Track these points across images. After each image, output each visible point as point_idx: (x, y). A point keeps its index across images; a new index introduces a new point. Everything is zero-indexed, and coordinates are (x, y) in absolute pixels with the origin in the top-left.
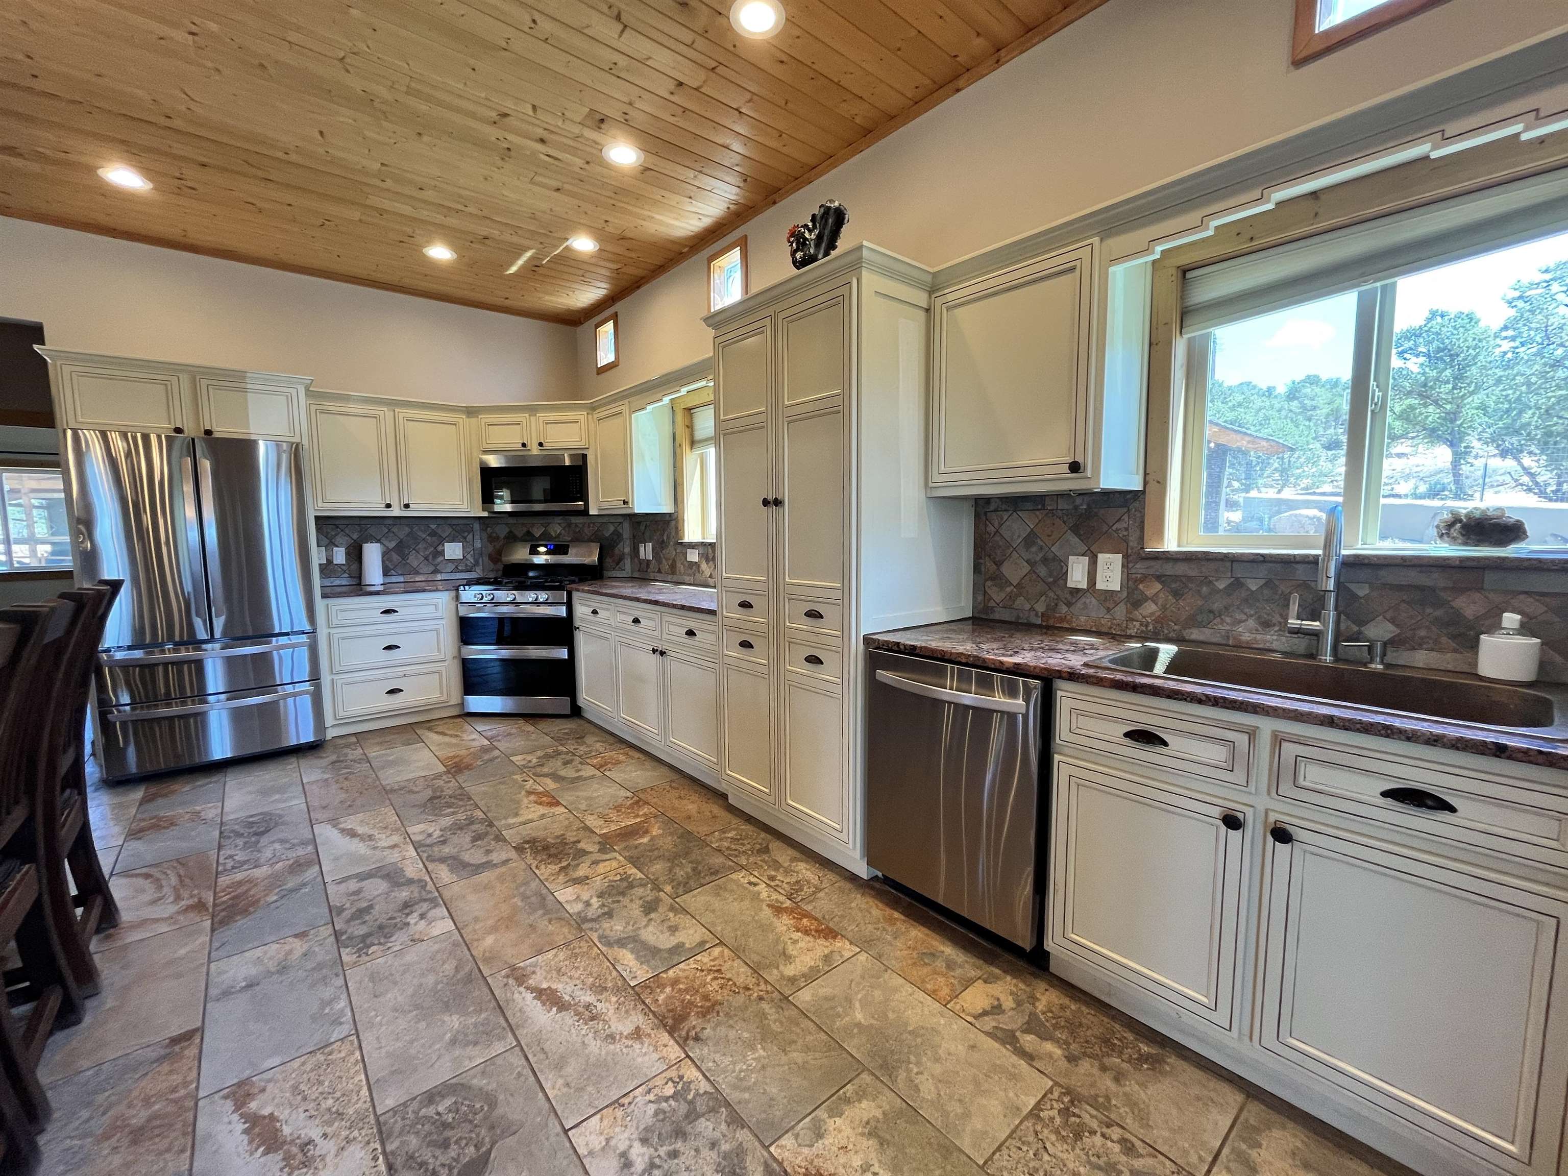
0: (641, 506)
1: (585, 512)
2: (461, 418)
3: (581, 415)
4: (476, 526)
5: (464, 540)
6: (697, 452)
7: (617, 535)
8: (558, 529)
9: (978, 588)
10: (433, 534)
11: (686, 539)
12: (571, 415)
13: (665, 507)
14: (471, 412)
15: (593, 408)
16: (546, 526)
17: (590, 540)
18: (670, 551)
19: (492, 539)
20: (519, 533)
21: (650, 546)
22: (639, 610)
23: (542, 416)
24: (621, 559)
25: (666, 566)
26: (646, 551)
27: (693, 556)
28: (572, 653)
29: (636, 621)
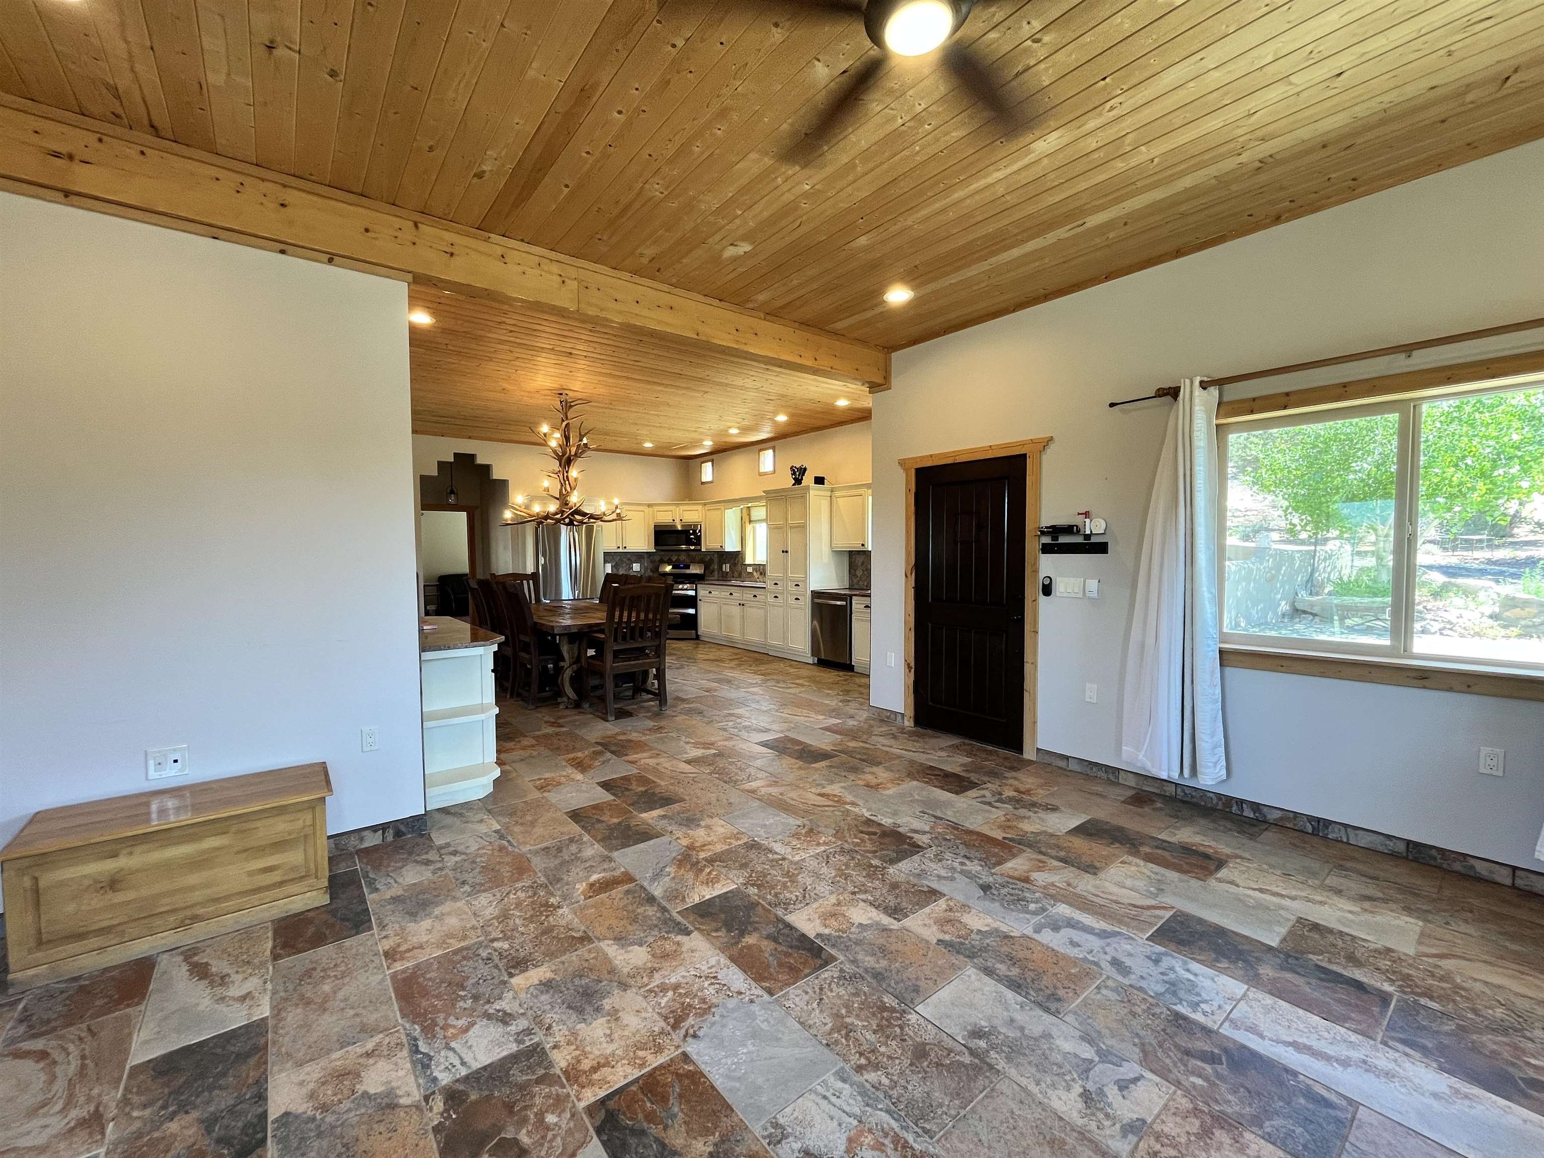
0: (728, 548)
1: (700, 550)
2: (646, 509)
3: (700, 508)
4: (646, 556)
5: (640, 563)
6: (752, 525)
7: (711, 560)
8: (684, 557)
9: (850, 578)
10: (629, 559)
11: (747, 563)
12: (695, 507)
13: (738, 549)
14: (649, 505)
15: (705, 504)
16: (678, 556)
17: (699, 563)
18: (739, 568)
19: (652, 562)
20: (666, 559)
21: (728, 565)
22: (732, 590)
23: (682, 508)
24: (713, 571)
25: (736, 574)
26: (726, 568)
27: (750, 570)
28: (696, 611)
29: (731, 594)
